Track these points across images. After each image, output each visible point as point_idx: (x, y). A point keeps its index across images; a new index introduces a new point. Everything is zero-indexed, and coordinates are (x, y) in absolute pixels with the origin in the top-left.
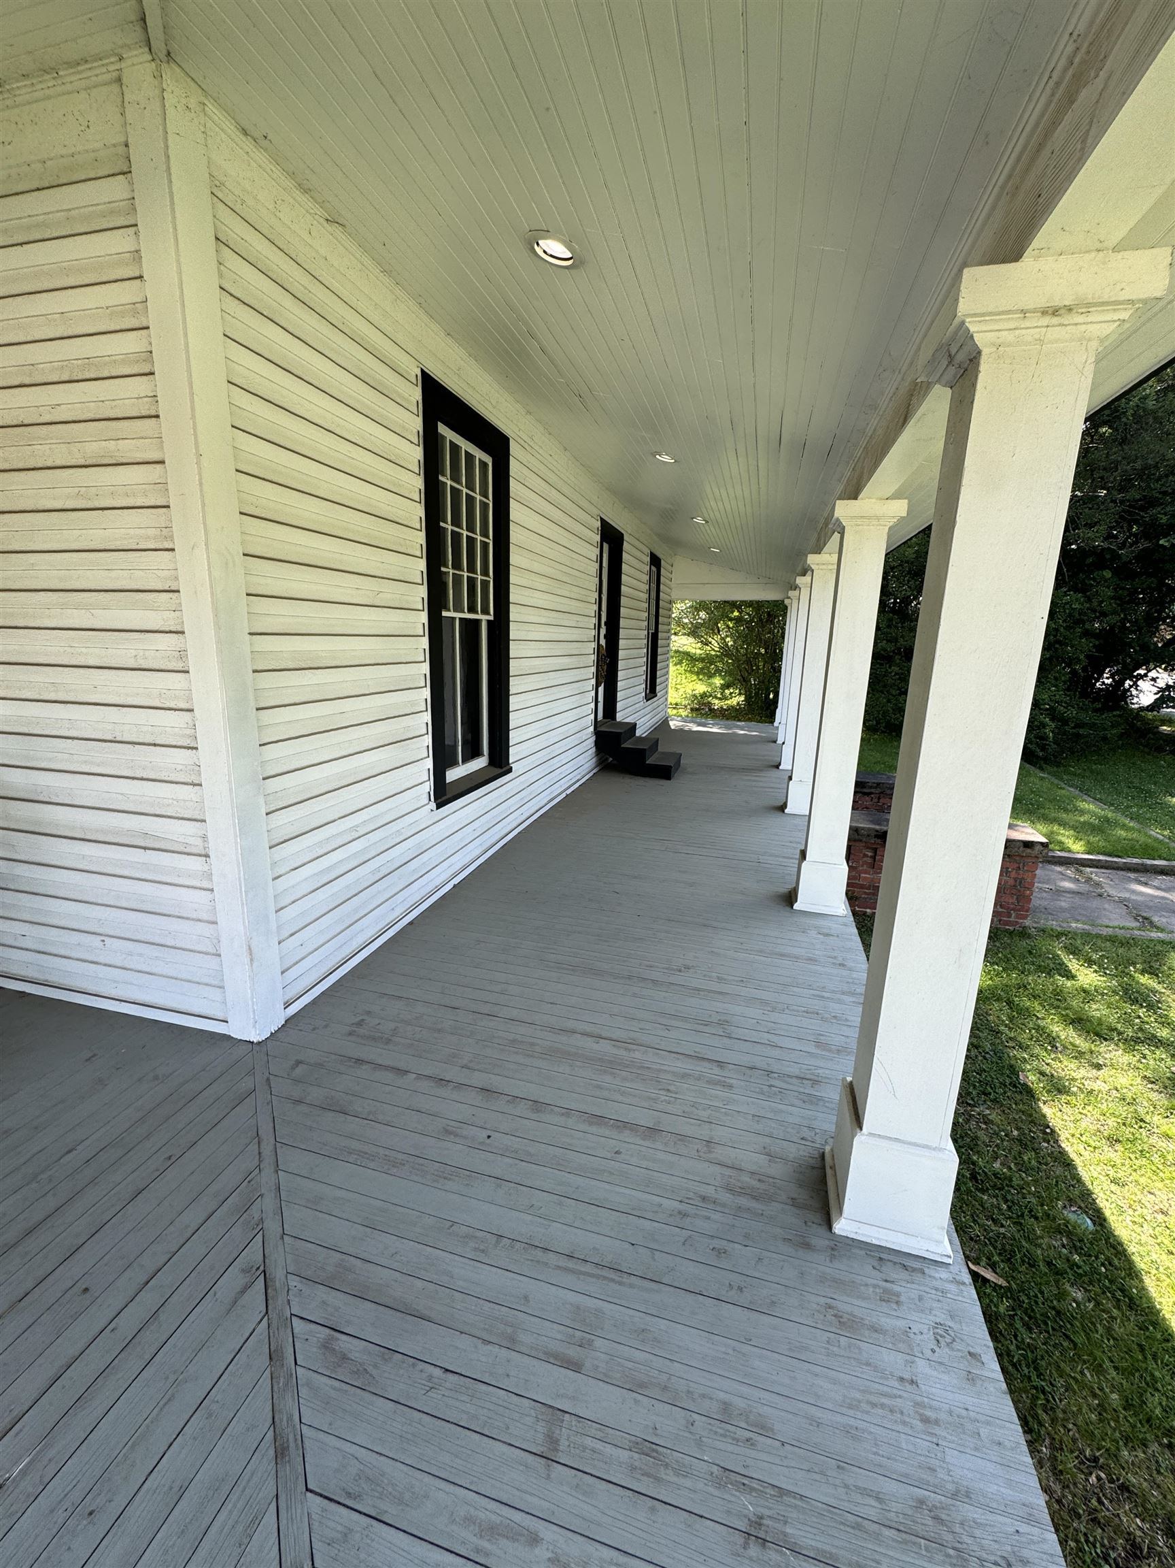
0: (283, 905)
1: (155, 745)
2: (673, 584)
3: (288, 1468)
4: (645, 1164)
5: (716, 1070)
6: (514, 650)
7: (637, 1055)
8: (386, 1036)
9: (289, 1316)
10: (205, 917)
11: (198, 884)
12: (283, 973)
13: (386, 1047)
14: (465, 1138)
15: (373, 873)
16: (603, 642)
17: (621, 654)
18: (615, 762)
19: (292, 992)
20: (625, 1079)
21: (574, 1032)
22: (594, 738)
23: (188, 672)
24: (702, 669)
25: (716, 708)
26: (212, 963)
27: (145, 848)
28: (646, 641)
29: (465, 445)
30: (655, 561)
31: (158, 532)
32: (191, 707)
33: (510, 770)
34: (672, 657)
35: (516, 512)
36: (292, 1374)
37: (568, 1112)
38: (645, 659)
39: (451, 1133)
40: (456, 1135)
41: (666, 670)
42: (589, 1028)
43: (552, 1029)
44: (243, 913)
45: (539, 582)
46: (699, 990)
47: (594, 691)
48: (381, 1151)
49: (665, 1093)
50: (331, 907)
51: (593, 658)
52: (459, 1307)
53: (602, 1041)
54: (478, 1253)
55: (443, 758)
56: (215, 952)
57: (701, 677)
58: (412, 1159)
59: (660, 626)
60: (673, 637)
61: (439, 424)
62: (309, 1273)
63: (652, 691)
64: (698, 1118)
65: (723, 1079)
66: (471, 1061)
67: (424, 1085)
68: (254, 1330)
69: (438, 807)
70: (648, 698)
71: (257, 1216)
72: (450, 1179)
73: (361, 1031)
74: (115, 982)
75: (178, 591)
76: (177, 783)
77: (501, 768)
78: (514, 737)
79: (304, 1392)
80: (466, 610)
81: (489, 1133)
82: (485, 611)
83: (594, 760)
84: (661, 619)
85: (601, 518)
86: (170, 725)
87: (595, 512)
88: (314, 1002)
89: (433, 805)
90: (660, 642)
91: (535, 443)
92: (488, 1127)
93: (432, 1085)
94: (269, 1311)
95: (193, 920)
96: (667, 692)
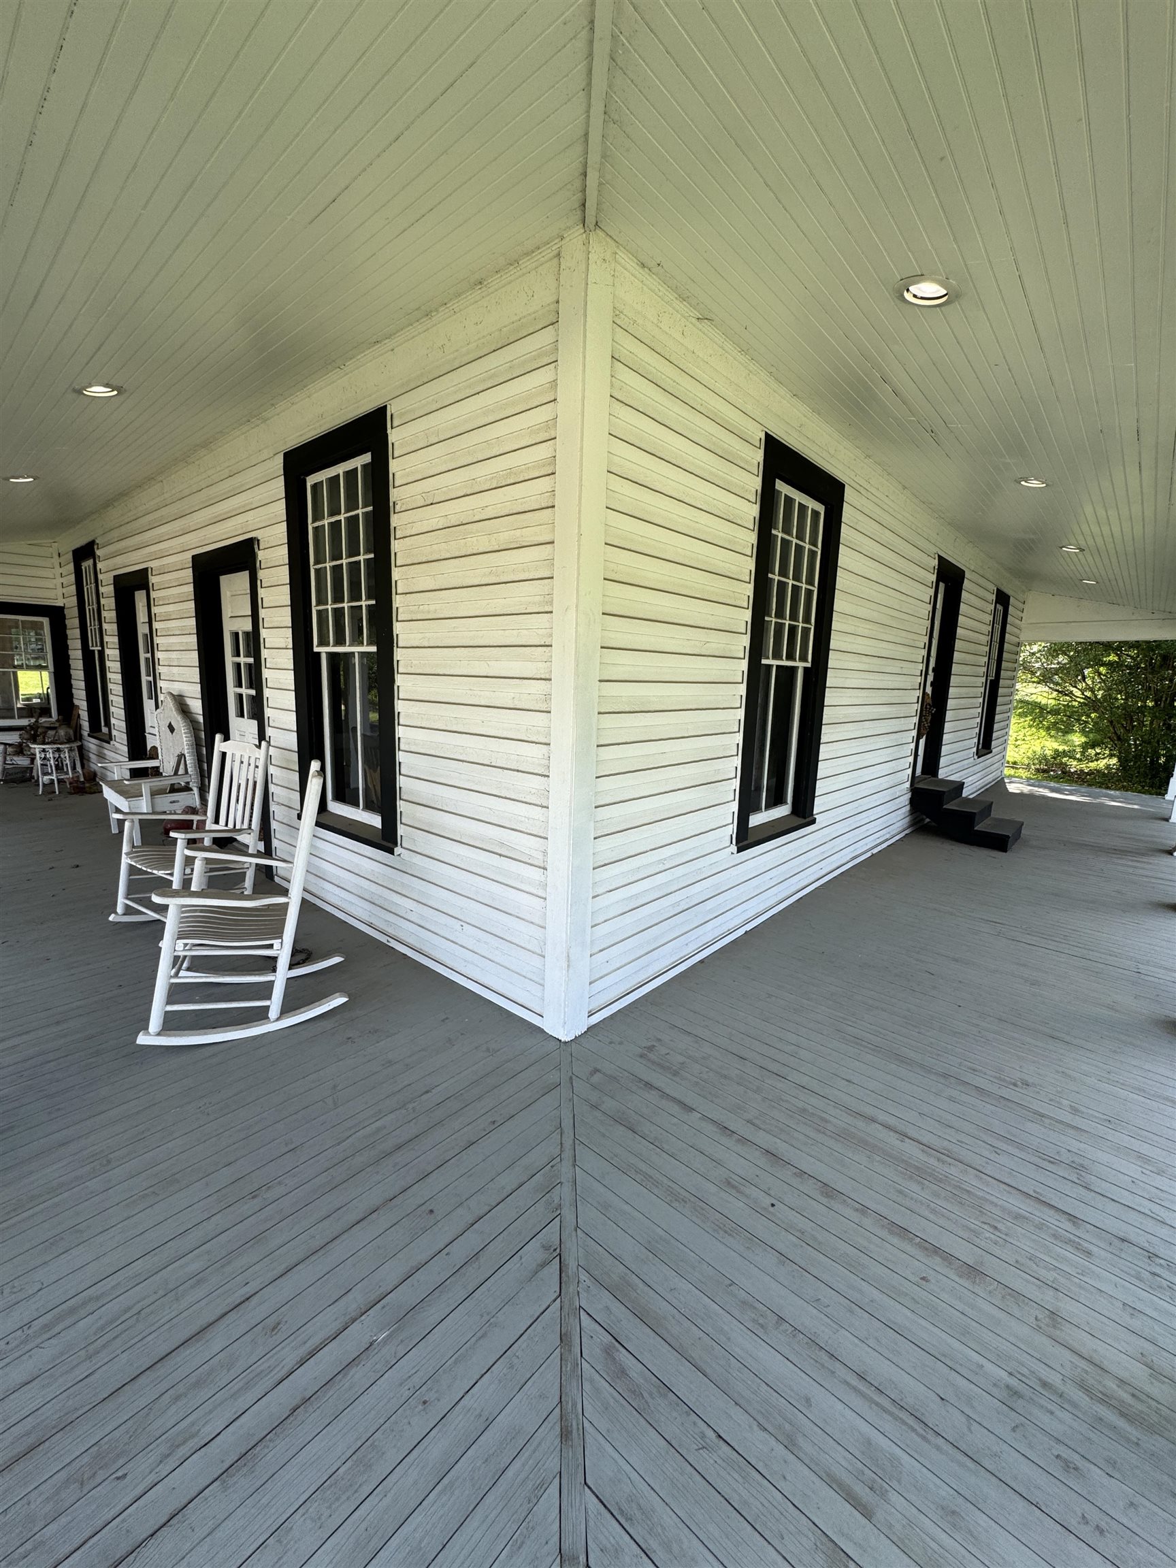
0: (598, 922)
1: (518, 771)
2: (1023, 624)
3: (571, 1453)
4: (960, 1306)
5: (1068, 1225)
6: (830, 697)
7: (953, 1170)
8: (674, 1068)
9: (578, 1307)
10: (536, 920)
11: (535, 892)
12: (590, 983)
13: (674, 1078)
14: (747, 1197)
15: (673, 905)
16: (929, 690)
17: (951, 703)
18: (933, 824)
19: (595, 1005)
20: (937, 1195)
21: (873, 1120)
22: (909, 796)
23: (550, 712)
24: (1055, 724)
25: (1072, 770)
26: (536, 961)
27: (500, 855)
28: (982, 690)
29: (799, 497)
30: (1002, 599)
31: (541, 598)
32: (548, 742)
33: (813, 822)
34: (1016, 708)
35: (845, 557)
36: (578, 1364)
37: (864, 1210)
38: (981, 709)
39: (734, 1187)
40: (738, 1191)
41: (1007, 722)
42: (892, 1121)
43: (848, 1110)
44: (567, 923)
45: (863, 628)
46: (1042, 1116)
47: (914, 744)
48: (665, 1181)
49: (991, 1230)
50: (635, 932)
51: (917, 707)
52: (735, 1375)
53: (907, 1140)
54: (757, 1326)
55: (748, 804)
56: (540, 953)
57: (1053, 733)
58: (693, 1199)
59: (1002, 672)
60: (1018, 686)
61: (777, 481)
62: (596, 1273)
63: (985, 745)
64: (1037, 1276)
65: (1077, 1240)
66: (757, 1118)
67: (709, 1128)
68: (549, 1306)
69: (739, 851)
70: (979, 754)
71: (557, 1201)
72: (730, 1235)
73: (651, 1056)
74: (465, 961)
75: (551, 646)
76: (530, 804)
77: (805, 818)
78: (820, 787)
79: (587, 1386)
80: (784, 657)
81: (774, 1202)
82: (803, 658)
83: (907, 820)
84: (1004, 665)
85: (939, 556)
86: (531, 755)
87: (933, 550)
88: (612, 1017)
89: (734, 848)
90: (1001, 691)
91: (872, 485)
92: (773, 1194)
93: (715, 1130)
94: (562, 1294)
95: (527, 921)
96: (1005, 749)
